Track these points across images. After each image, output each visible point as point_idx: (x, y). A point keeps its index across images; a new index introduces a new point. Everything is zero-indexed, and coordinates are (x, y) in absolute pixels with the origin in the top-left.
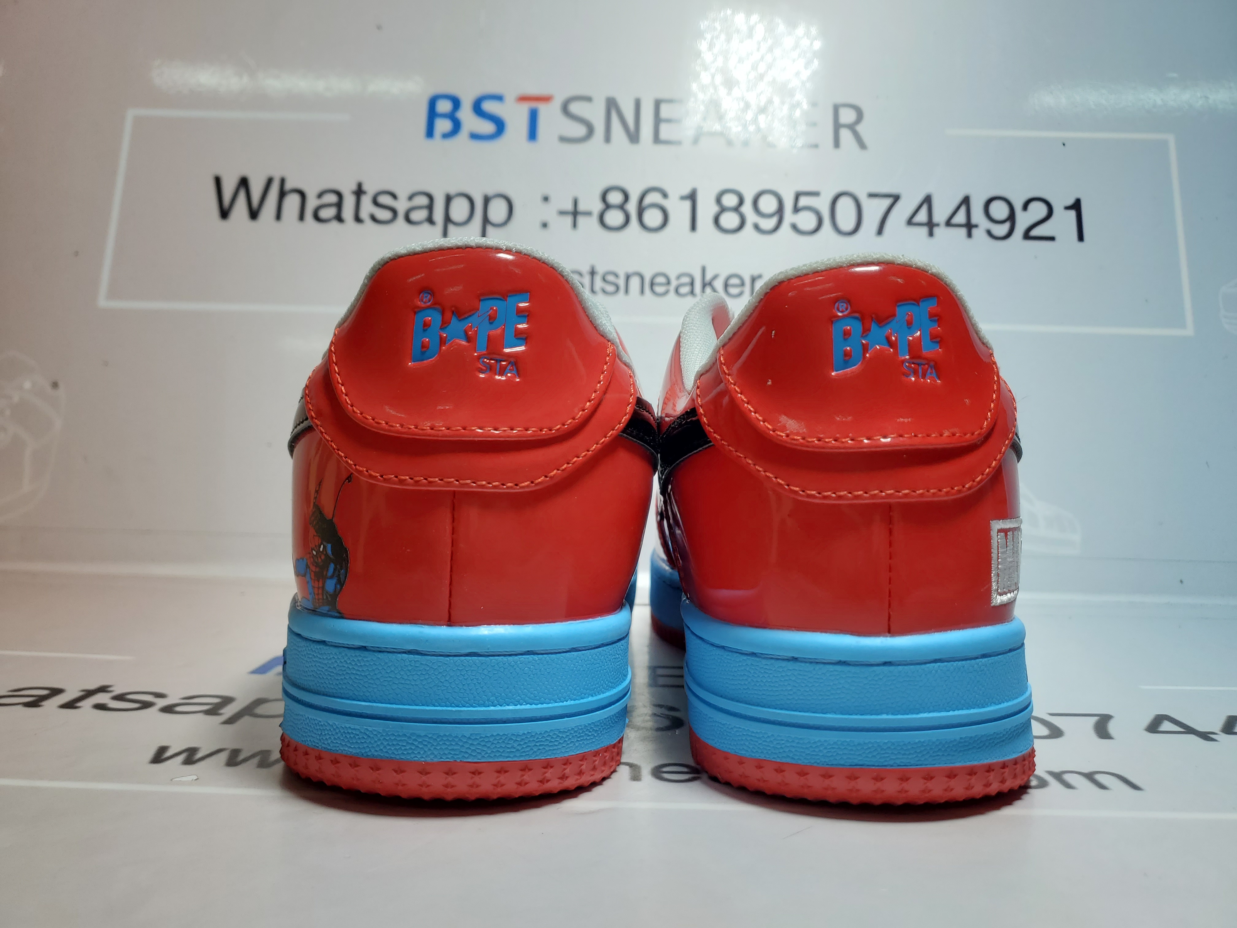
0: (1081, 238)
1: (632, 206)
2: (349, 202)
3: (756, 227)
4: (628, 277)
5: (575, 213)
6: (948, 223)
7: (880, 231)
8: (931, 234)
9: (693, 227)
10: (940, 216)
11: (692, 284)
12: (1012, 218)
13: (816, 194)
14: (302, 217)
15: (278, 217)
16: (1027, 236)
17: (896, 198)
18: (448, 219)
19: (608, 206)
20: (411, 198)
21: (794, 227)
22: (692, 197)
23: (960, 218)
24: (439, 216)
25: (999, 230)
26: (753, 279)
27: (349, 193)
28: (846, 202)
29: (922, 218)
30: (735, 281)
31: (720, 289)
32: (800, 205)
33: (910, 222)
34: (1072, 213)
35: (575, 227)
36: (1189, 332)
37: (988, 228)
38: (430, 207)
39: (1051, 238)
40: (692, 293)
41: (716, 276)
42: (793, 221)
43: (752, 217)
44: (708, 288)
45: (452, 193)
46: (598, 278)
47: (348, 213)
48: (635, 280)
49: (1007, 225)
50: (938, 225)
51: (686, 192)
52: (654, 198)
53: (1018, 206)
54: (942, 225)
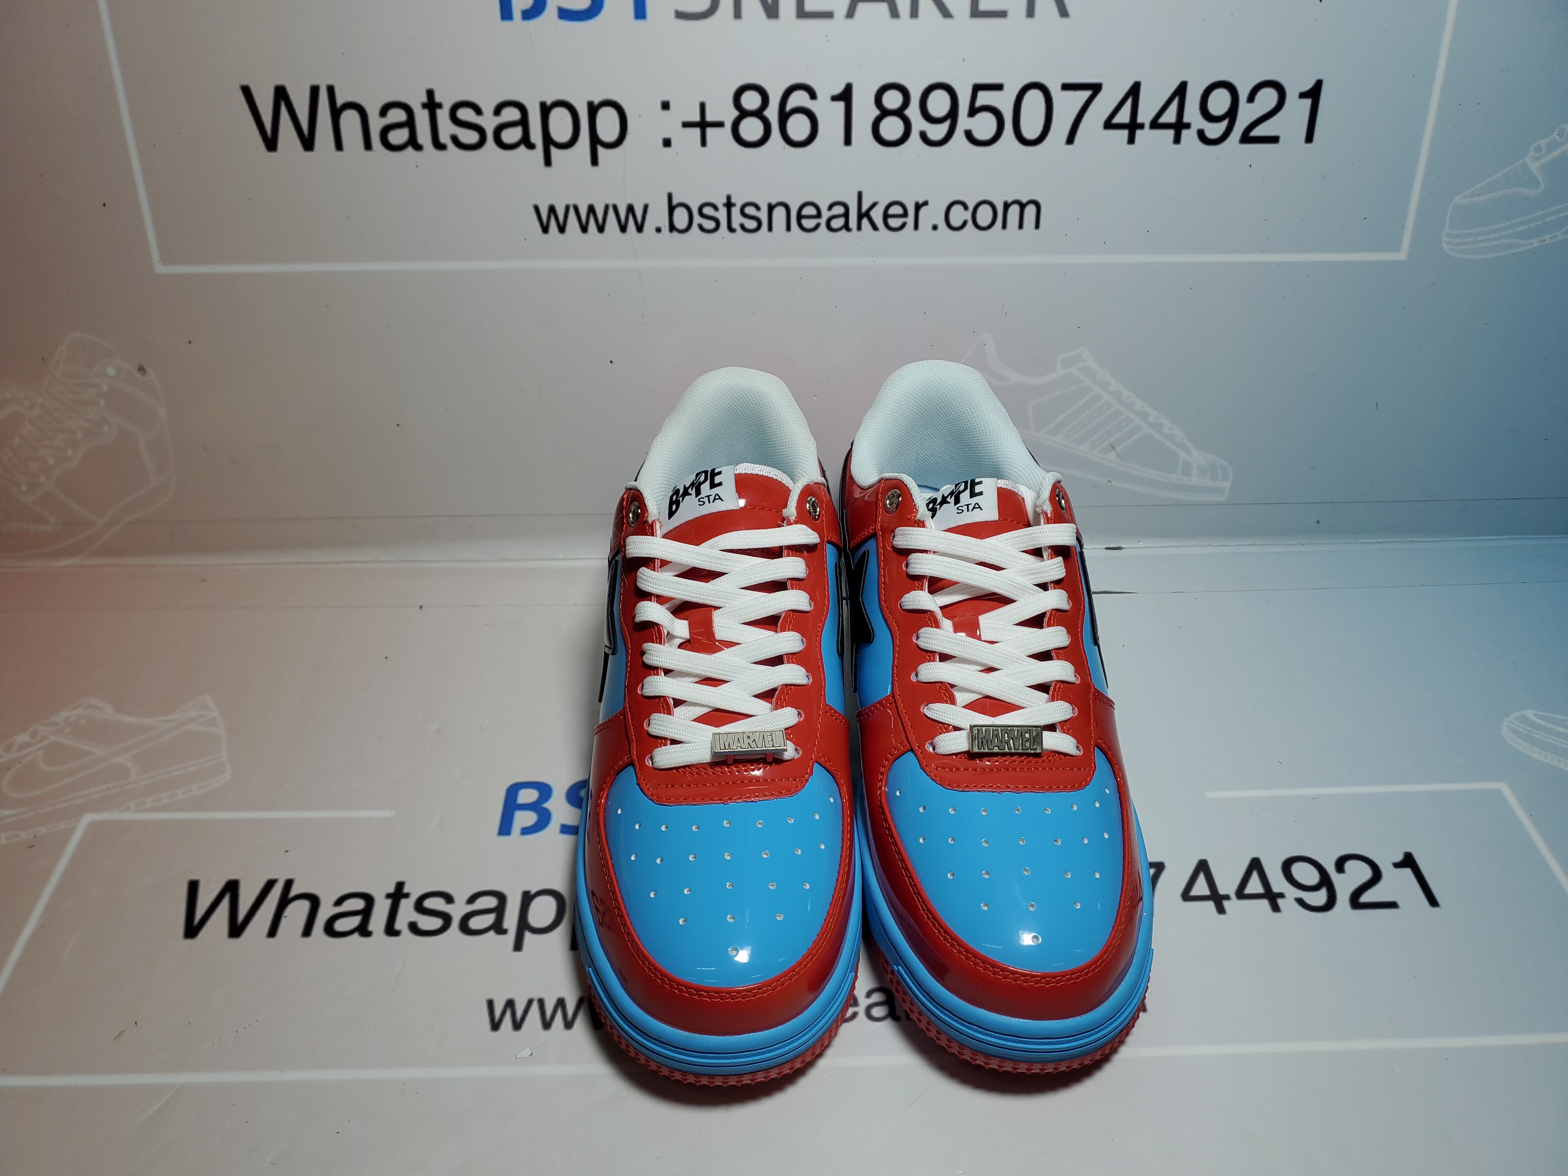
0: (1309, 138)
1: (772, 112)
2: (422, 118)
3: (923, 136)
4: (771, 208)
5: (703, 125)
6: (1155, 124)
7: (1070, 140)
8: (1131, 140)
9: (848, 141)
10: (1145, 116)
11: (846, 215)
12: (1232, 114)
13: (998, 87)
14: (368, 146)
15: (339, 146)
16: (1246, 138)
17: (1096, 88)
18: (548, 141)
19: (744, 114)
20: (498, 111)
21: (969, 135)
22: (846, 96)
23: (1170, 116)
24: (536, 136)
25: (1214, 130)
26: (918, 207)
27: (420, 106)
28: (1034, 99)
29: (1123, 117)
30: (896, 210)
31: (879, 221)
32: (978, 104)
33: (1109, 125)
34: (1308, 102)
35: (704, 143)
36: (1402, 255)
37: (1201, 127)
38: (524, 122)
39: (1274, 140)
40: (846, 227)
41: (874, 205)
42: (968, 127)
43: (918, 123)
44: (865, 221)
45: (549, 102)
46: (736, 211)
47: (424, 135)
48: (779, 214)
49: (1225, 123)
50: (1141, 126)
51: (839, 89)
52: (798, 99)
53: (1243, 96)
54: (1147, 125)
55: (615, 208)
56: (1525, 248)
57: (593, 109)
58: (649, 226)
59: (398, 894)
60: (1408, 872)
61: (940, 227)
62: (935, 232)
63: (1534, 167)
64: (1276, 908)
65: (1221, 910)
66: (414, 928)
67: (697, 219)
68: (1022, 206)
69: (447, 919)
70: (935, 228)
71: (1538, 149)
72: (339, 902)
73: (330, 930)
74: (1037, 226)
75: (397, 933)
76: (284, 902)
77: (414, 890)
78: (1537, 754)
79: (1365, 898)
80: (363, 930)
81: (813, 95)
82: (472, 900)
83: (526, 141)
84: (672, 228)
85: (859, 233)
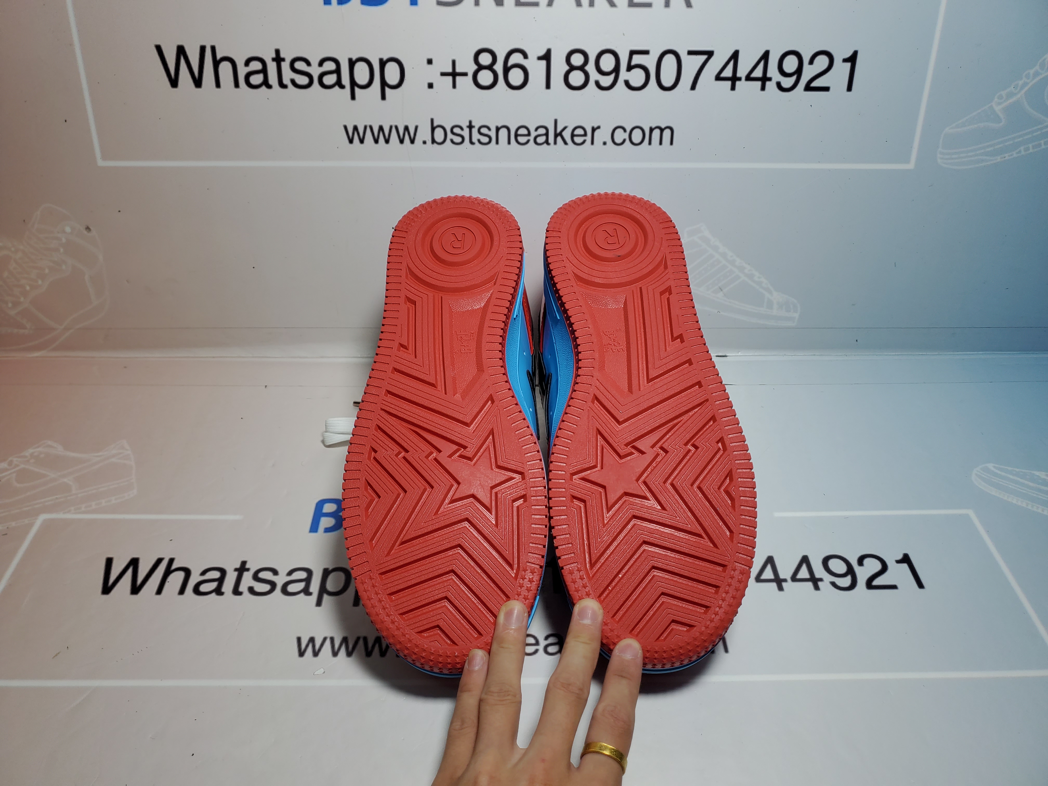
0: (849, 88)
1: (499, 68)
2: (272, 68)
3: (597, 84)
4: (498, 129)
5: (454, 74)
6: (748, 78)
7: (693, 87)
8: (733, 88)
9: (548, 86)
10: (742, 72)
11: (547, 134)
12: (799, 72)
13: (646, 52)
14: (237, 85)
15: (218, 85)
16: (808, 88)
17: (710, 54)
18: (353, 84)
19: (481, 67)
20: (321, 64)
21: (627, 83)
22: (547, 57)
23: (758, 73)
24: (346, 80)
25: (787, 82)
26: (594, 130)
27: (270, 60)
28: (670, 60)
29: (728, 72)
30: (579, 131)
31: (568, 139)
32: (633, 63)
33: (718, 78)
34: (848, 65)
35: (454, 86)
36: (911, 166)
37: (778, 80)
38: (338, 71)
39: (827, 89)
40: (547, 142)
41: (565, 128)
42: (626, 78)
43: (594, 76)
44: (559, 139)
45: (354, 59)
46: (475, 131)
47: (273, 78)
48: (503, 132)
49: (794, 78)
50: (740, 79)
51: (542, 52)
52: (516, 58)
53: (806, 60)
54: (743, 78)
55: (397, 128)
56: (992, 162)
57: (383, 64)
58: (418, 140)
59: (242, 569)
60: (905, 566)
61: (608, 143)
62: (605, 146)
63: (997, 109)
64: (817, 588)
65: (781, 588)
66: (251, 590)
67: (450, 136)
68: (662, 130)
69: (273, 585)
70: (605, 143)
71: (1000, 97)
72: (203, 573)
73: (197, 591)
74: (672, 143)
75: (240, 594)
76: (168, 572)
77: (253, 566)
78: (994, 492)
79: (875, 583)
80: (218, 591)
81: (525, 56)
82: (290, 573)
83: (339, 83)
84: (433, 141)
85: (555, 146)
